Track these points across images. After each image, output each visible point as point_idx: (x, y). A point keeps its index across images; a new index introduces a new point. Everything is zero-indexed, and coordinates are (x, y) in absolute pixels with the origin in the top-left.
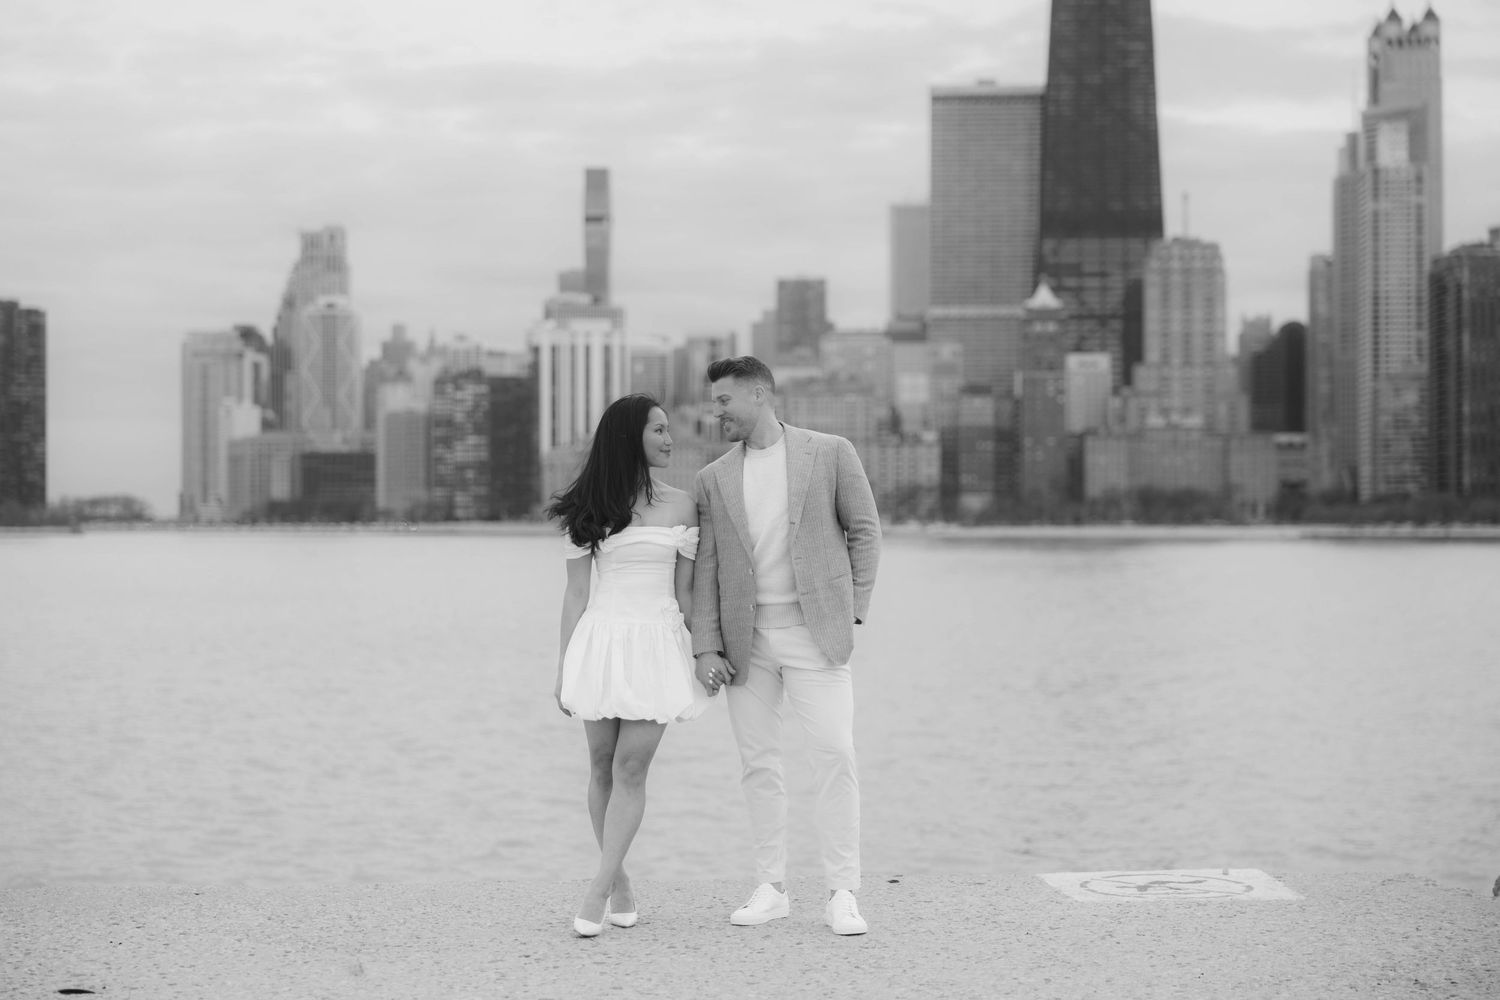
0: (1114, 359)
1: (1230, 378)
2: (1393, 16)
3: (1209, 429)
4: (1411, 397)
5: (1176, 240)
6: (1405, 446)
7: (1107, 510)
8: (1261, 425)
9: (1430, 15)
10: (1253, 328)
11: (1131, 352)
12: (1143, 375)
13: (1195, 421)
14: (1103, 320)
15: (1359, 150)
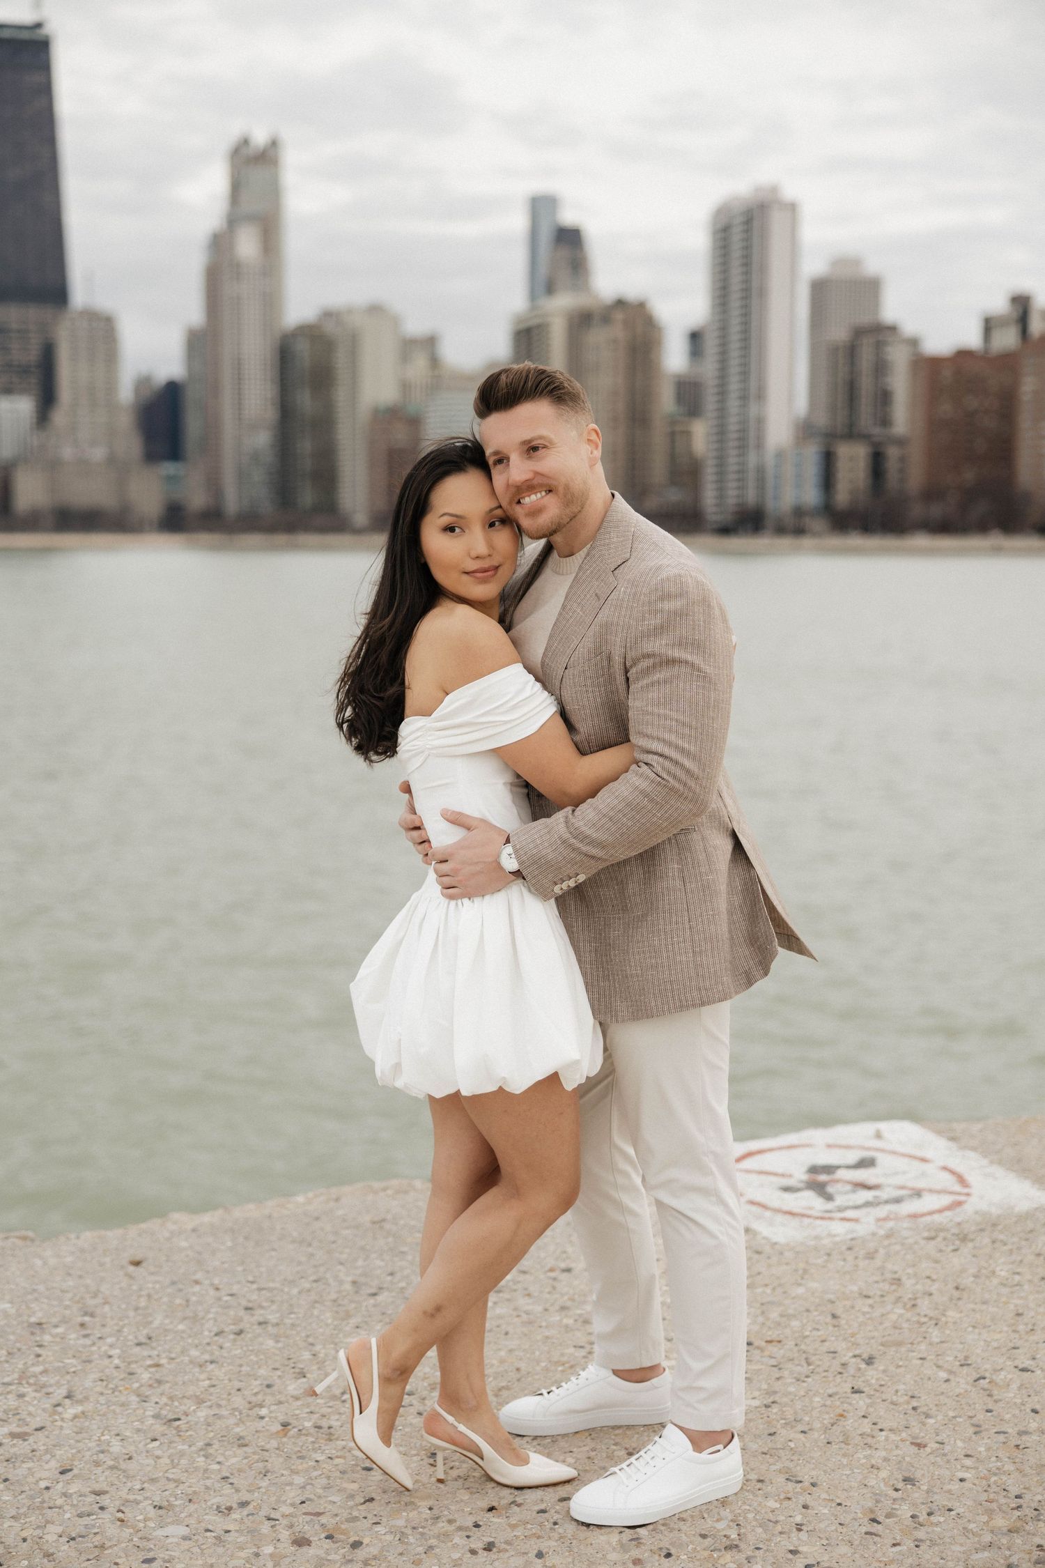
0: (34, 403)
1: (126, 422)
2: (246, 142)
3: (111, 460)
4: (262, 440)
5: (81, 313)
6: (258, 475)
7: (31, 523)
8: (151, 457)
9: (274, 144)
10: (143, 382)
11: (47, 398)
12: (59, 417)
13: (98, 454)
14: (24, 371)
15: (220, 244)
